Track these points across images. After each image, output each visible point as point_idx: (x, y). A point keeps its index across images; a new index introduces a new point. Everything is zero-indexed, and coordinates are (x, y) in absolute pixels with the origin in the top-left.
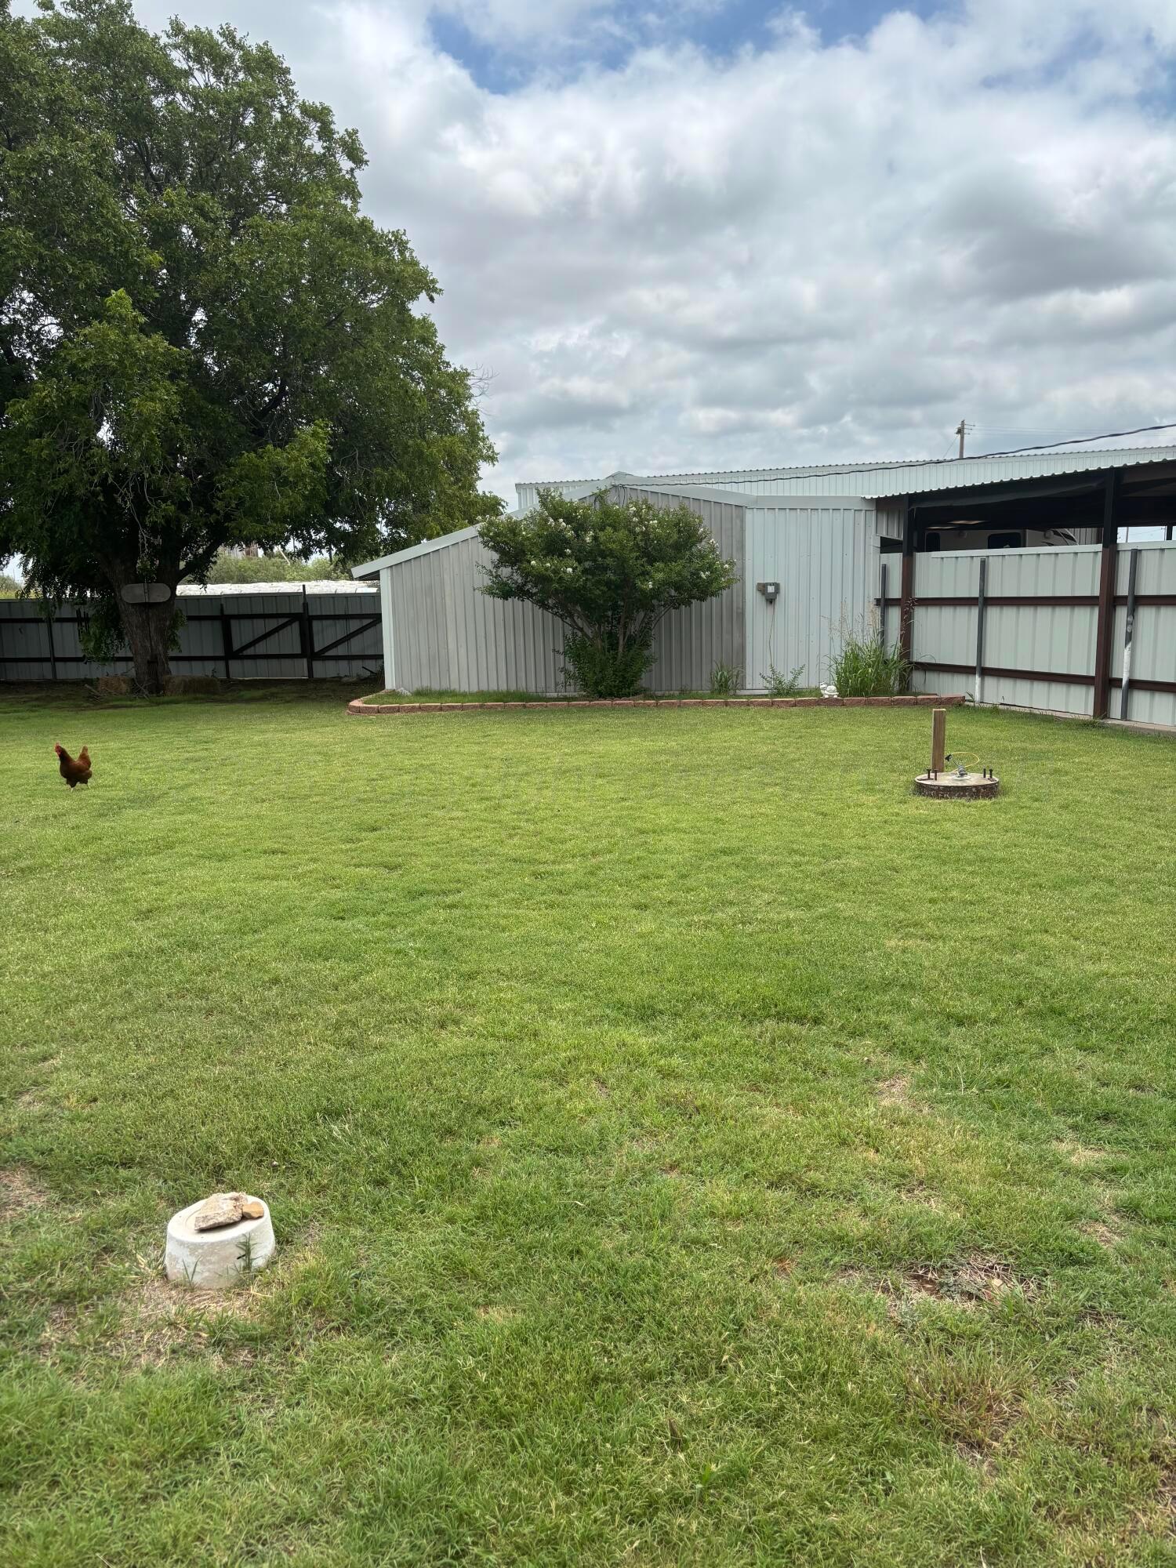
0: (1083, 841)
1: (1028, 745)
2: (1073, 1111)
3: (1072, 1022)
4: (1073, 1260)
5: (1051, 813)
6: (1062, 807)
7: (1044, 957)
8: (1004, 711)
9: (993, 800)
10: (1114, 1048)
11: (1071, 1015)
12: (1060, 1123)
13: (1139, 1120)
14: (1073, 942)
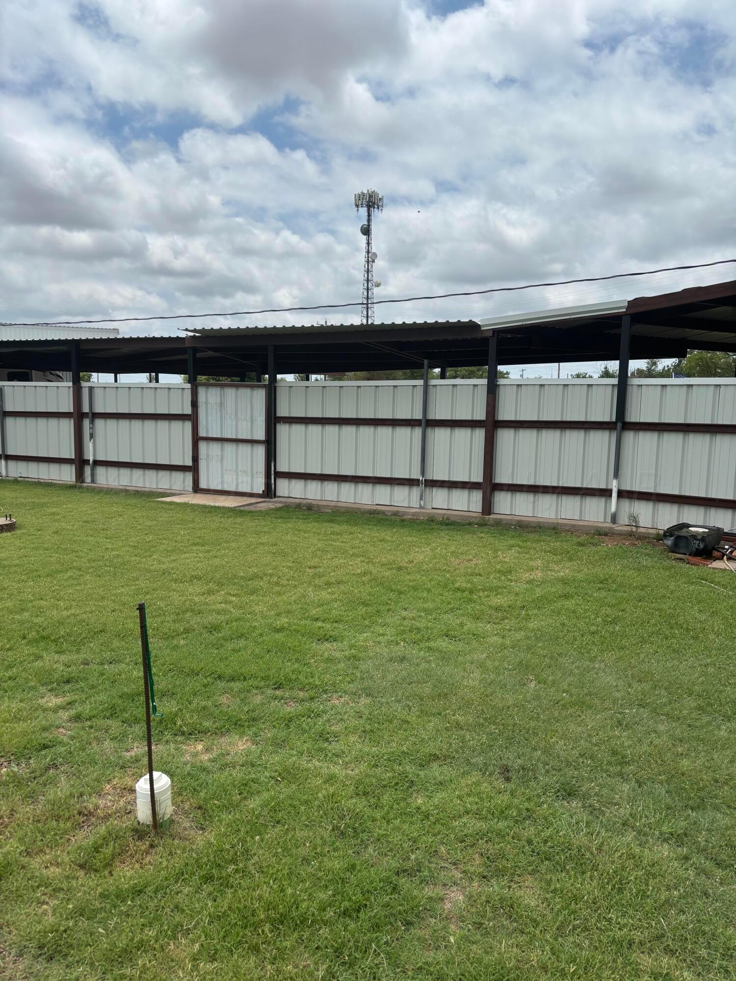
0: (66, 549)
1: (36, 500)
2: (51, 682)
3: (54, 641)
4: (45, 747)
5: (48, 536)
6: (54, 533)
7: (40, 611)
8: (21, 481)
9: (12, 532)
10: (75, 649)
11: (53, 638)
12: (43, 690)
13: (84, 678)
14: (56, 602)
